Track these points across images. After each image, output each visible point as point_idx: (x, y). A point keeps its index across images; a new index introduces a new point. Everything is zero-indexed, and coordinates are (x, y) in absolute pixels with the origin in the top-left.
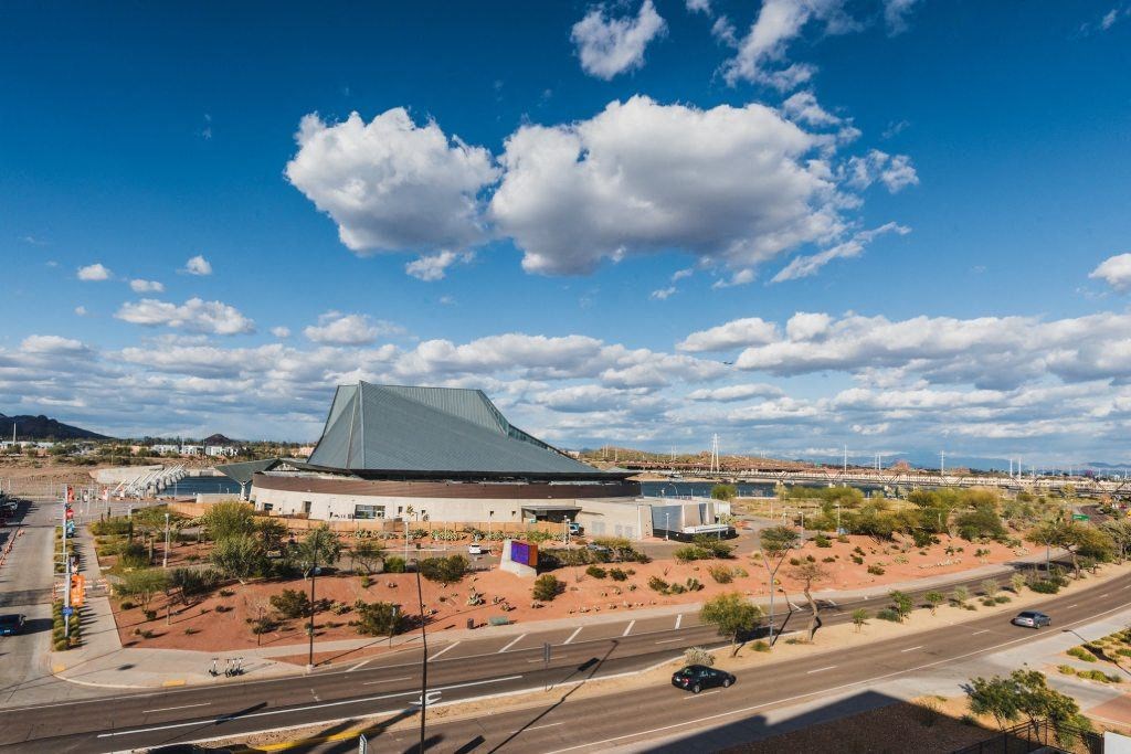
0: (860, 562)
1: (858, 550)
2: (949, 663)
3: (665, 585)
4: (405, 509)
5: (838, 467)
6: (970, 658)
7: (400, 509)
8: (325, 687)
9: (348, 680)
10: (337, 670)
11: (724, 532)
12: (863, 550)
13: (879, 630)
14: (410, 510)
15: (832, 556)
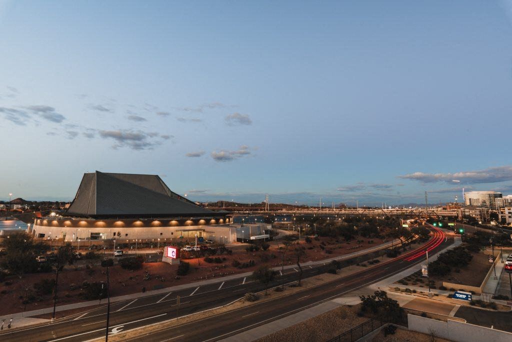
0: (323, 248)
1: (323, 243)
2: (354, 290)
3: (239, 264)
4: (116, 234)
5: (318, 208)
6: (362, 287)
7: (115, 234)
8: (59, 330)
9: (74, 324)
10: (68, 320)
11: (268, 238)
12: (325, 243)
13: (327, 278)
14: (119, 234)
15: (312, 246)
